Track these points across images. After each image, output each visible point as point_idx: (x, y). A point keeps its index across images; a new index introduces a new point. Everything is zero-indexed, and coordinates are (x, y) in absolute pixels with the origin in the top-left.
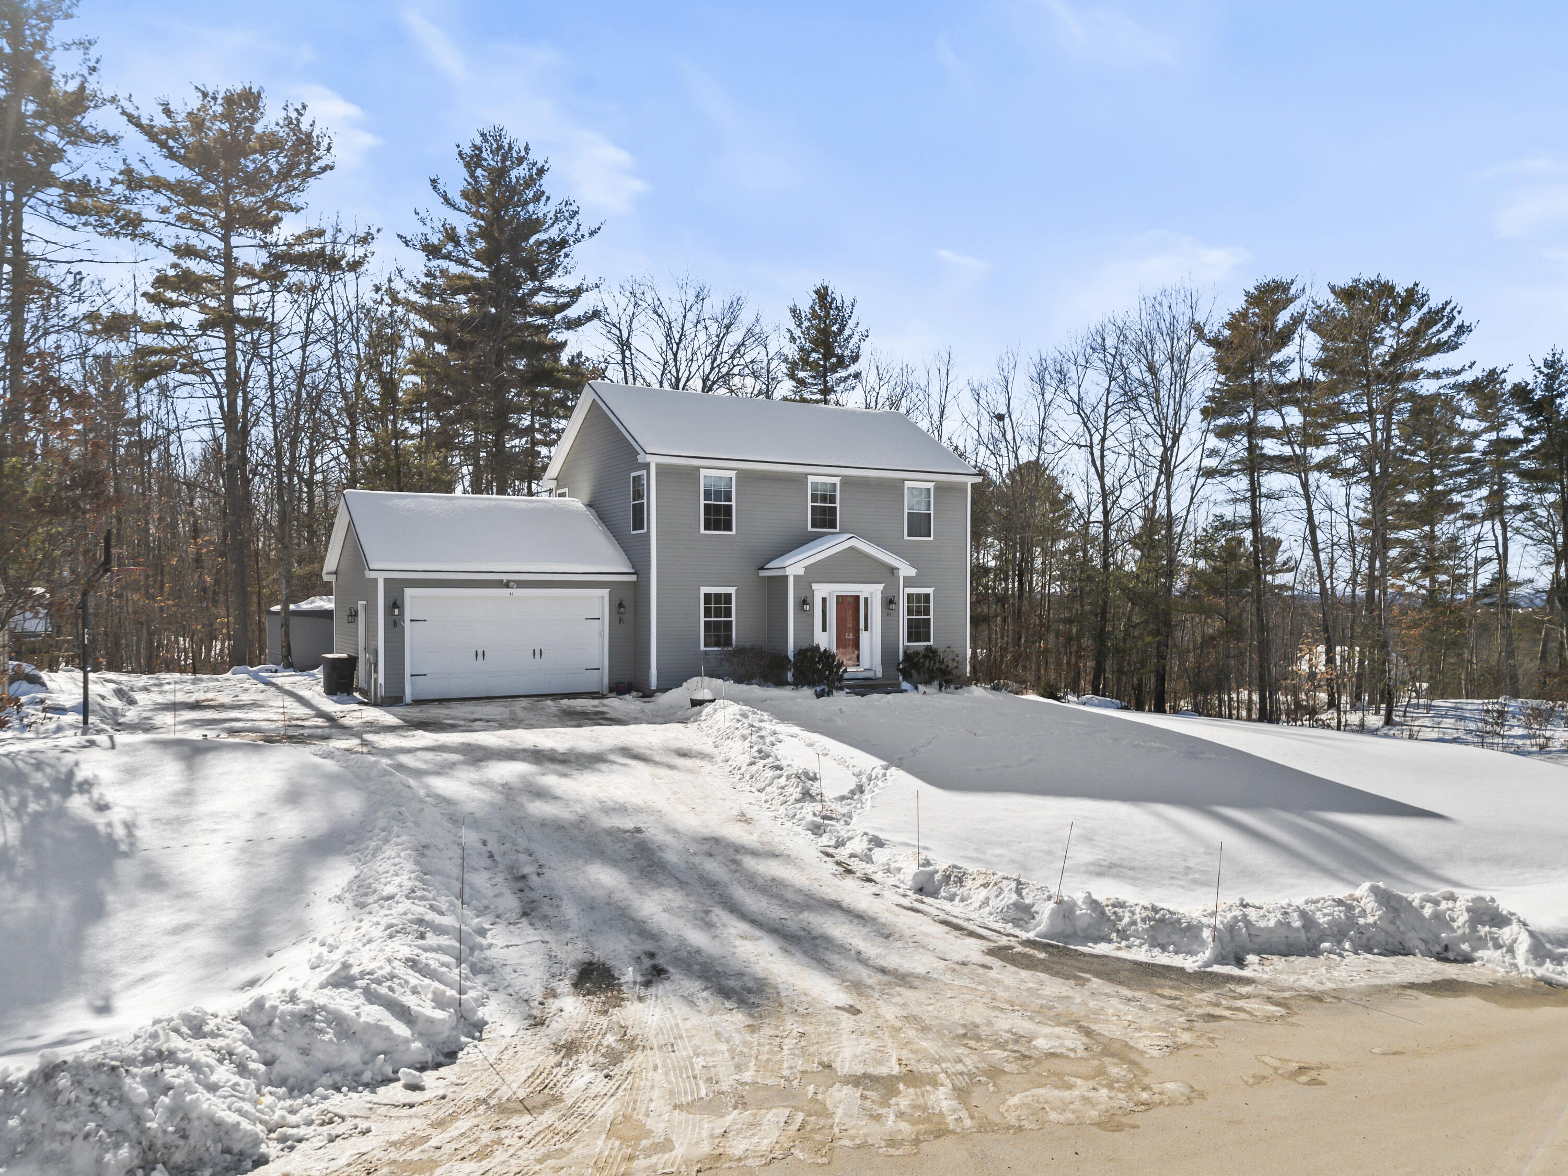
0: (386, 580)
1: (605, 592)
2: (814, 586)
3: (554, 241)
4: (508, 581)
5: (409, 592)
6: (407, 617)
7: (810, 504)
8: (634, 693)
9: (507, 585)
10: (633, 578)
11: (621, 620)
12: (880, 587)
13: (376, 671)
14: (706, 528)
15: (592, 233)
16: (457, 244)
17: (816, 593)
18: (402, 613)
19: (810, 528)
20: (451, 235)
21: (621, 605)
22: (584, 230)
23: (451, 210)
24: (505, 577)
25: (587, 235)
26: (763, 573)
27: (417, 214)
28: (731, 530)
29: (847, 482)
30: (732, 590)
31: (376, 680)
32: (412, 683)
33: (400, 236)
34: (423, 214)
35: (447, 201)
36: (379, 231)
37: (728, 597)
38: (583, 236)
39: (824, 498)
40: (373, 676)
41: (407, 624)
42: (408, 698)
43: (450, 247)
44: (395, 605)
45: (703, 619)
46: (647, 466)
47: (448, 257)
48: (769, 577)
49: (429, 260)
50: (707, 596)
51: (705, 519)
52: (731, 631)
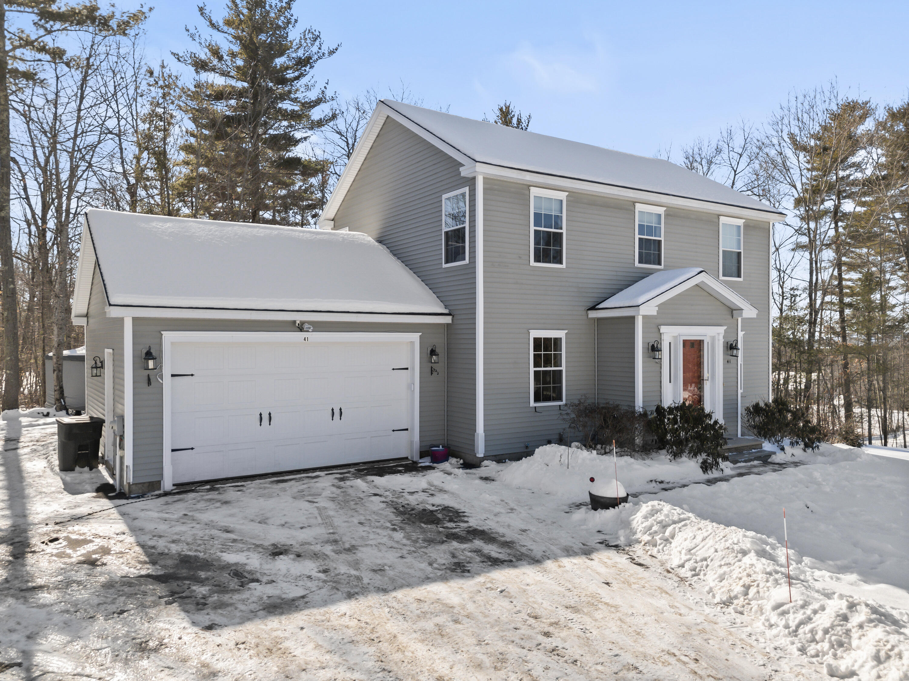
0: (135, 320)
1: (415, 337)
2: (663, 329)
3: (300, 58)
4: (303, 323)
5: (168, 337)
6: (167, 370)
7: (637, 236)
8: (453, 460)
9: (301, 328)
10: (448, 320)
11: (432, 371)
12: (722, 330)
13: (122, 447)
14: (537, 260)
15: (331, 53)
16: (220, 58)
17: (664, 337)
18: (159, 367)
19: (637, 264)
20: (216, 52)
21: (433, 352)
22: (325, 49)
23: (215, 32)
24: (299, 318)
25: (326, 55)
26: (593, 314)
27: (188, 30)
28: (561, 262)
30: (561, 334)
31: (122, 458)
32: (174, 462)
33: (174, 54)
34: (192, 31)
35: (213, 25)
36: (151, 9)
37: (557, 341)
38: (324, 54)
39: (649, 231)
40: (119, 453)
41: (167, 381)
42: (167, 484)
43: (215, 62)
44: (149, 355)
45: (532, 369)
46: (471, 182)
47: (213, 70)
48: (599, 319)
49: (197, 72)
50: (537, 341)
51: (535, 249)
52: (560, 382)
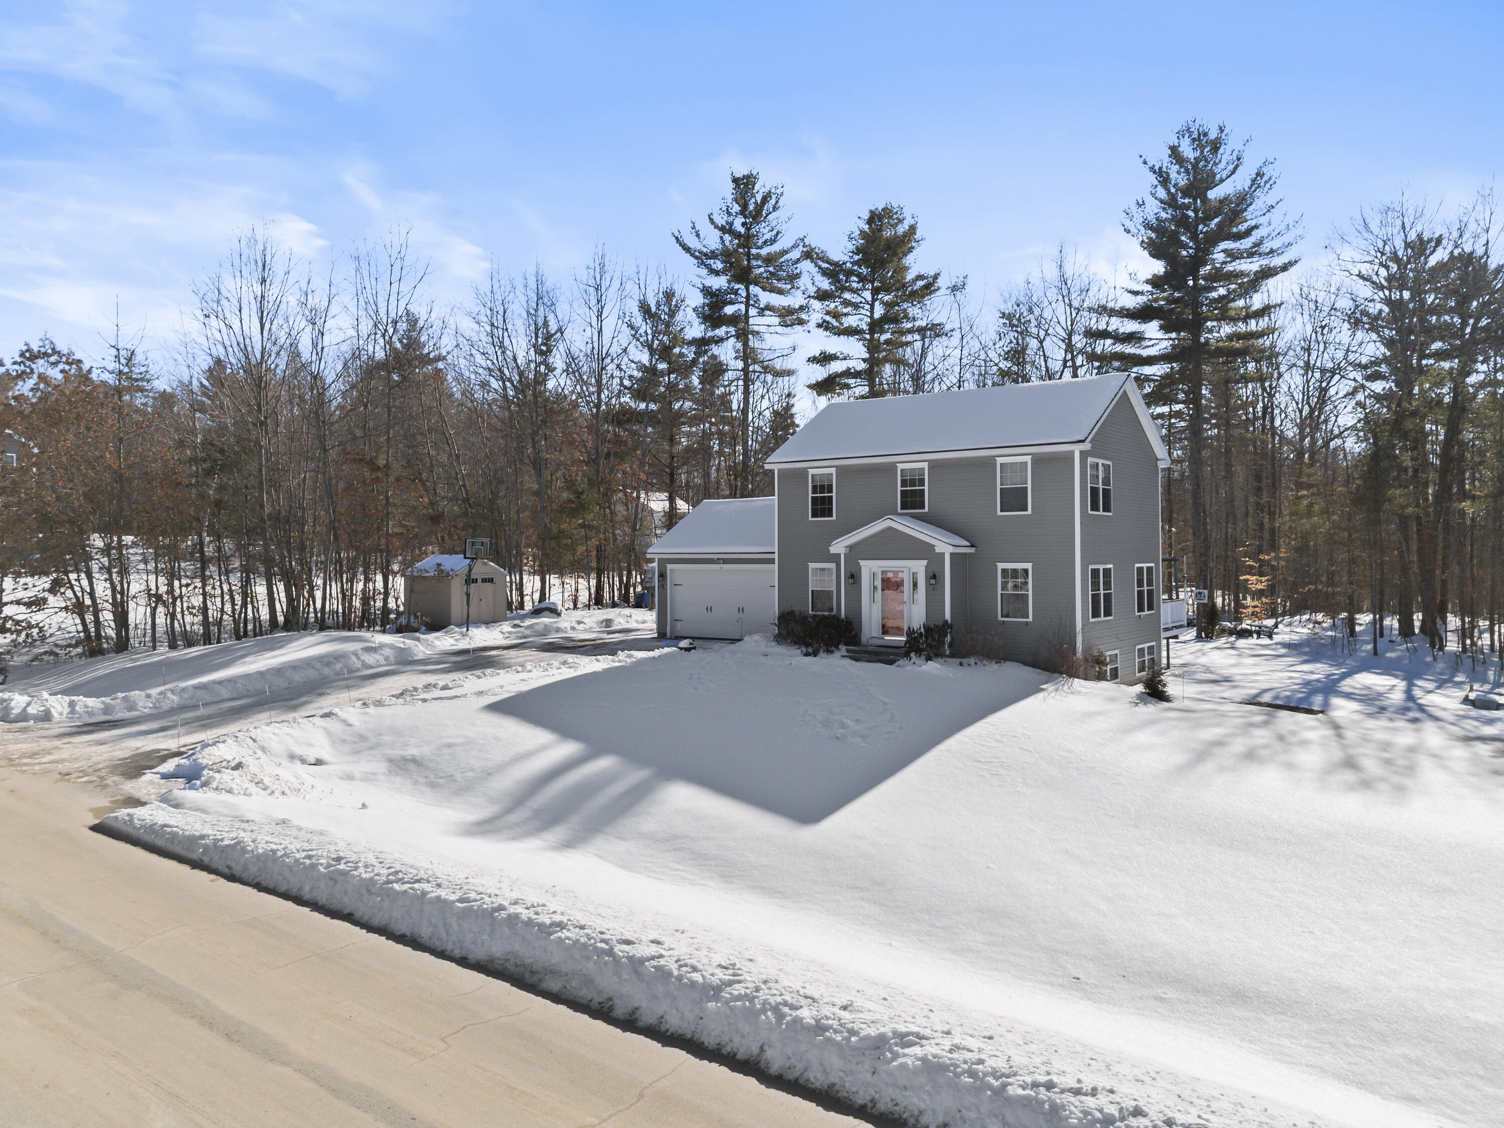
0: (659, 559)
2: (862, 563)
4: (717, 559)
5: (669, 567)
6: (669, 582)
7: (899, 489)
9: (717, 562)
12: (925, 562)
14: (813, 516)
17: (863, 569)
18: (665, 581)
19: (900, 511)
24: (715, 557)
28: (832, 516)
29: (934, 466)
30: (832, 565)
37: (830, 571)
39: (913, 483)
41: (669, 587)
45: (810, 589)
50: (815, 571)
51: (813, 509)
52: (832, 598)
